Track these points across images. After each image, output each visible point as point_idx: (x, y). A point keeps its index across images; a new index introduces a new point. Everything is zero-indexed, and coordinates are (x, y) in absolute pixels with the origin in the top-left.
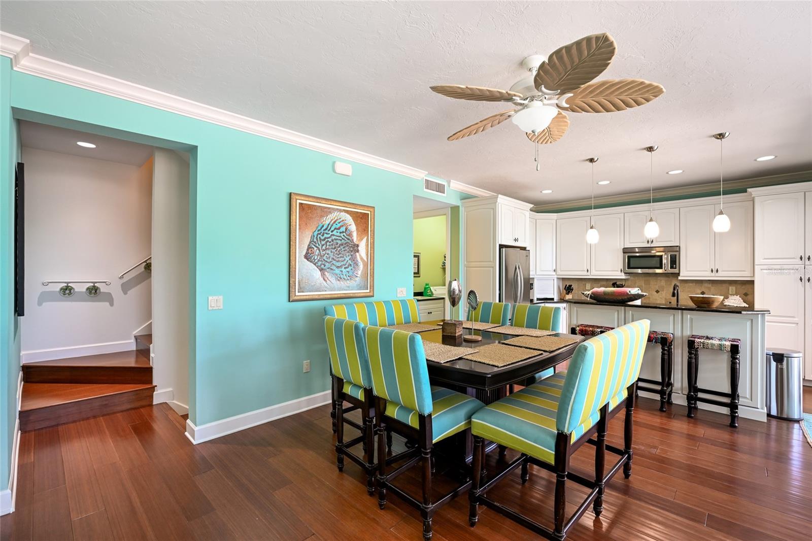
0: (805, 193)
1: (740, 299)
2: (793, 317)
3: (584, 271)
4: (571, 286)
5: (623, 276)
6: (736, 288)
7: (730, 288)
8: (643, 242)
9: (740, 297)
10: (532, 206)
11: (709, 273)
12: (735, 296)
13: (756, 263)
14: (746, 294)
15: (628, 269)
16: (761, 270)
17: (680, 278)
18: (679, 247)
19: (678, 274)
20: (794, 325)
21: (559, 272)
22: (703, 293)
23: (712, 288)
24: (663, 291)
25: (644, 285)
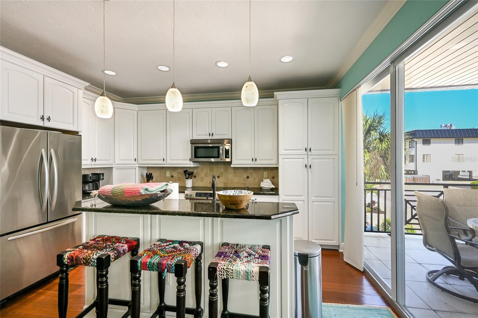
0: (308, 99)
1: (270, 181)
2: (302, 196)
3: (161, 160)
4: (151, 174)
5: (192, 165)
6: (268, 173)
7: (264, 173)
8: (206, 135)
9: (270, 180)
10: (88, 84)
11: (250, 162)
12: (267, 179)
13: (280, 153)
14: (273, 178)
15: (195, 158)
16: (283, 159)
17: (232, 166)
18: (231, 140)
19: (231, 163)
20: (302, 202)
21: (141, 162)
22: (248, 177)
23: (254, 173)
24: (222, 176)
25: (210, 172)
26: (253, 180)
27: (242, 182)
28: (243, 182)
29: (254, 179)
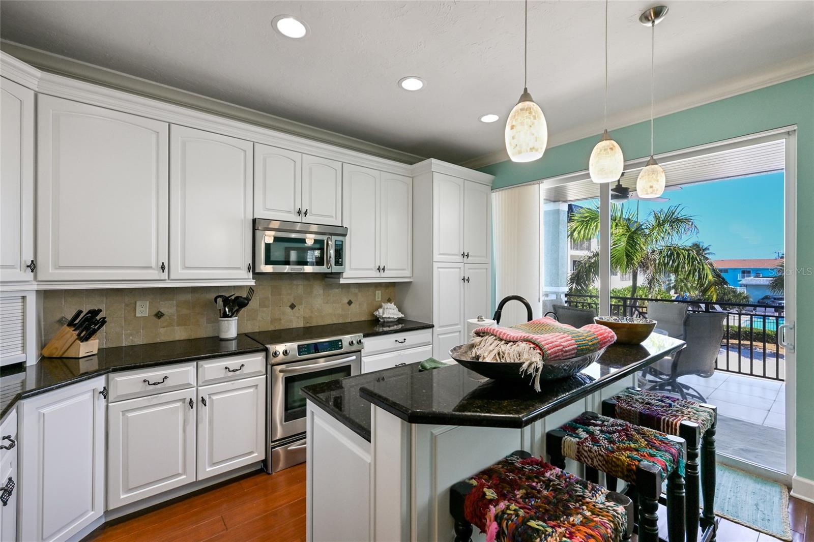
0: (464, 181)
1: (393, 306)
6: (382, 292)
7: (377, 292)
8: (290, 212)
12: (389, 304)
13: (434, 259)
14: (389, 300)
16: (438, 268)
21: (48, 270)
22: (350, 303)
23: (360, 294)
24: (301, 304)
25: (271, 295)
26: (358, 306)
27: (340, 311)
28: (341, 313)
29: (360, 304)
